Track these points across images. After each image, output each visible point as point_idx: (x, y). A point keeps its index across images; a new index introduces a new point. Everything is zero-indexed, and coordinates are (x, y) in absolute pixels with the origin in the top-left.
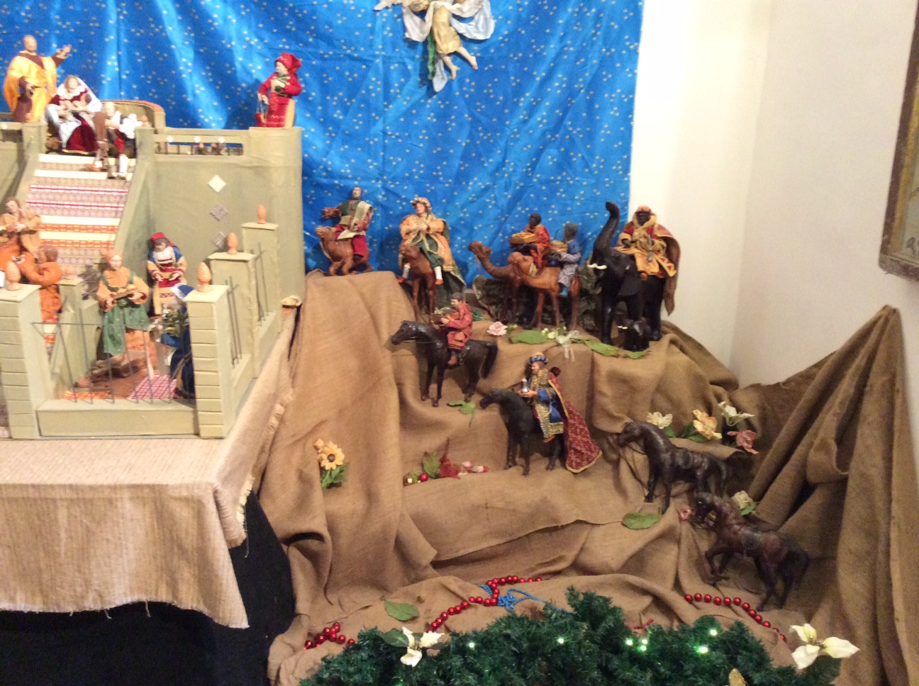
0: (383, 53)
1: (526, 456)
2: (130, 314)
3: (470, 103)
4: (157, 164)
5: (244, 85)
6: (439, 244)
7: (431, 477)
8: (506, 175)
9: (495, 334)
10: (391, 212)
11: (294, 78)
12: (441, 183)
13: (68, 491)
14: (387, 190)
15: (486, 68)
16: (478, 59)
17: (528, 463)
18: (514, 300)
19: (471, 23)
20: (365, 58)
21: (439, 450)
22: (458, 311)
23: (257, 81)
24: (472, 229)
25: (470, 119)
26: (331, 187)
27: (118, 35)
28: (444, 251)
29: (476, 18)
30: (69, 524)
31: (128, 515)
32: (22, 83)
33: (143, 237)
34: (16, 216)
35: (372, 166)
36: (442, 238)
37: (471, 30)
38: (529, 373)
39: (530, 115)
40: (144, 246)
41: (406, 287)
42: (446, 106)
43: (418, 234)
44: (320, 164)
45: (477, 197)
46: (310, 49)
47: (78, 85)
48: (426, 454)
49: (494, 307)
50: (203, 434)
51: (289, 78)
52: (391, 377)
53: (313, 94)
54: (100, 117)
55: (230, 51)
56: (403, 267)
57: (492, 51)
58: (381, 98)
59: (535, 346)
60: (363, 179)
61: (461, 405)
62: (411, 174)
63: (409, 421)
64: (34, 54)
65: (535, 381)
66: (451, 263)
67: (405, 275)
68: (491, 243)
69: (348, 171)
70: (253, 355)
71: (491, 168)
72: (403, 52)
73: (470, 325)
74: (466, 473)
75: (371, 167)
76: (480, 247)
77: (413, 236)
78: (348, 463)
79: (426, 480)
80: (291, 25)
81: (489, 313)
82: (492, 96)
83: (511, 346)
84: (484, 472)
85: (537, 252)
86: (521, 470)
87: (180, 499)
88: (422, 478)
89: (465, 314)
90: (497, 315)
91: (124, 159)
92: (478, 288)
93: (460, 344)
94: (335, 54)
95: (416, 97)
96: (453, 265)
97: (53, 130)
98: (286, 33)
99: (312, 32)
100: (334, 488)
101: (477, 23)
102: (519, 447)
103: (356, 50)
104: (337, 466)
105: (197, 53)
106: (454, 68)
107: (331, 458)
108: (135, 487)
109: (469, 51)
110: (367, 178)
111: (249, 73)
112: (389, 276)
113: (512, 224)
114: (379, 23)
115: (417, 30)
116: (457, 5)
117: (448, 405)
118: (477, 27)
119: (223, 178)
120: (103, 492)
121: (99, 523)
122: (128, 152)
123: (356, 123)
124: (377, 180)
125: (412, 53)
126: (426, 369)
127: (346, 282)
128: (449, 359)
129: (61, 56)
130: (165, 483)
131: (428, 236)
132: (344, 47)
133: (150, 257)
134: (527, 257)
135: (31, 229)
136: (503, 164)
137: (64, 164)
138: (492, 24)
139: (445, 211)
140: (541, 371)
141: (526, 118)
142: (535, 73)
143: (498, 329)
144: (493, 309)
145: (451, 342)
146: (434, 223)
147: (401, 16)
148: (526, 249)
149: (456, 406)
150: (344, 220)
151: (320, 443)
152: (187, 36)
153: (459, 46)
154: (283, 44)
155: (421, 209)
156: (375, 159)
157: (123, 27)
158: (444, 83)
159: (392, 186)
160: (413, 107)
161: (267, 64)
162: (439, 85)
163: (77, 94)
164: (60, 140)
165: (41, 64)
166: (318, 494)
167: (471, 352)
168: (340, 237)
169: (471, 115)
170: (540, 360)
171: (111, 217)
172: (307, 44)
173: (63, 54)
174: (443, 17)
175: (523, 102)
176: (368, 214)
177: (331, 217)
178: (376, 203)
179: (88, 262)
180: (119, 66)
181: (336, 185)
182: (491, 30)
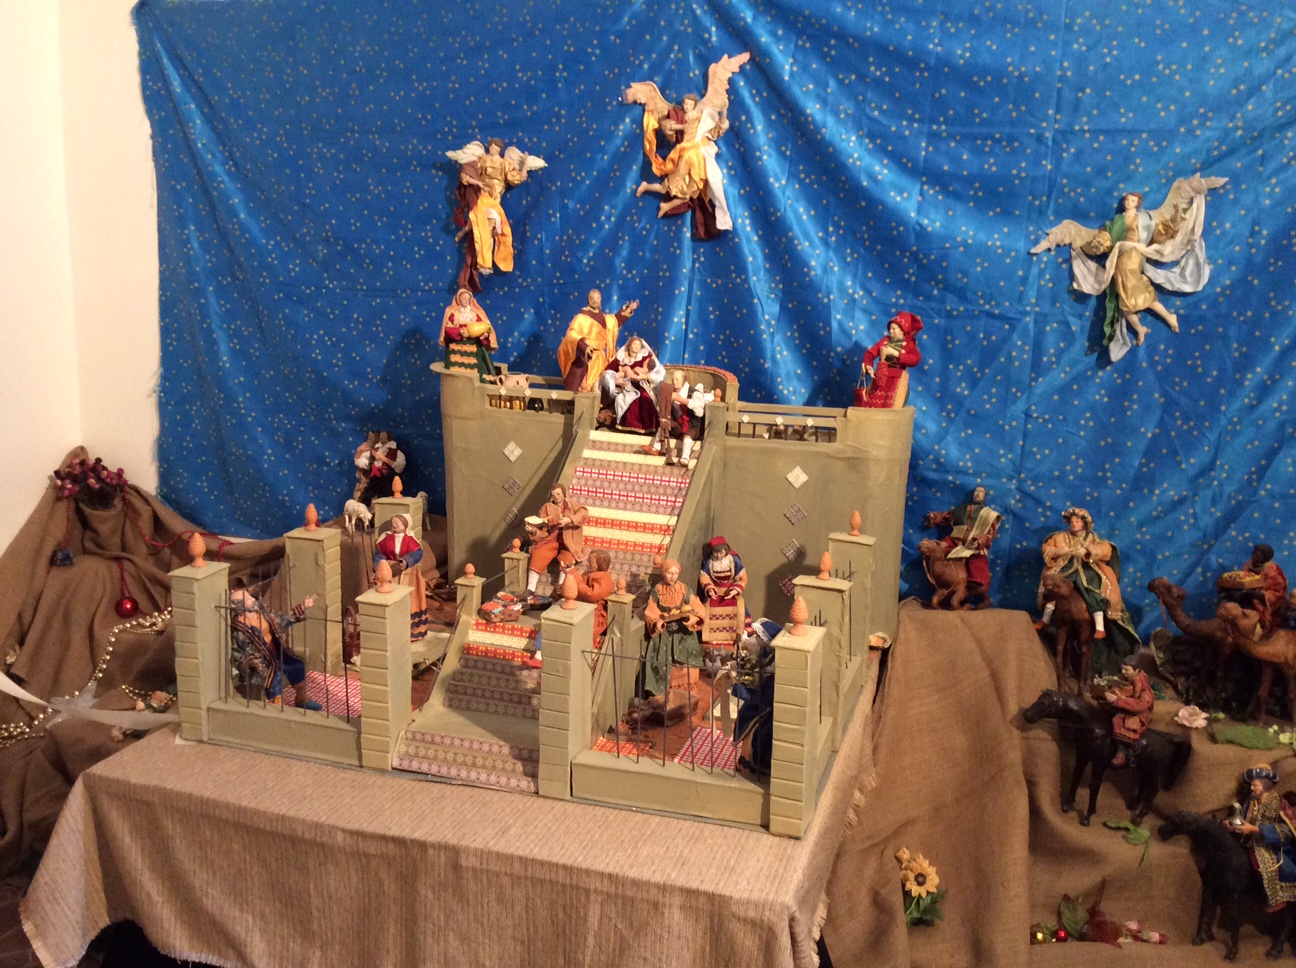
0: (1037, 309)
1: (1232, 927)
2: (680, 642)
3: (1164, 378)
4: (725, 449)
5: (839, 349)
6: (1104, 577)
7: (1072, 936)
8: (1216, 483)
9: (1187, 724)
10: (1027, 525)
11: (912, 345)
12: (1108, 487)
13: (606, 883)
14: (1025, 494)
15: (1193, 331)
16: (1180, 318)
17: (1235, 939)
18: (1219, 674)
19: (1174, 270)
20: (1011, 315)
21: (1086, 895)
22: (1133, 683)
23: (857, 345)
24: (1153, 559)
25: (1162, 400)
26: (942, 485)
27: (691, 286)
28: (1110, 588)
29: (1183, 263)
30: (600, 928)
31: (676, 930)
32: (581, 347)
33: (698, 541)
34: (560, 508)
35: (1005, 459)
36: (1108, 570)
37: (1173, 280)
38: (1244, 792)
39: (1260, 399)
40: (700, 551)
41: (1047, 637)
42: (1125, 381)
43: (1071, 560)
44: (929, 454)
45: (1166, 512)
46: (933, 305)
47: (641, 349)
48: (1066, 898)
49: (1182, 680)
50: (773, 827)
51: (904, 344)
52: (1019, 770)
53: (931, 361)
54: (665, 390)
55: (827, 307)
56: (1044, 607)
57: (1204, 307)
58: (1028, 369)
59: (1256, 753)
60: (989, 475)
61: (1127, 829)
62: (1064, 474)
63: (1043, 843)
64: (597, 311)
65: (1255, 809)
66: (1119, 607)
67: (1046, 619)
68: (1182, 582)
69: (969, 464)
70: (835, 719)
71: (1192, 472)
72: (1067, 308)
73: (1151, 708)
74: (1129, 940)
75: (1003, 460)
76: (1169, 589)
77: (1061, 563)
78: (946, 892)
79: (1064, 940)
80: (911, 274)
81: (1175, 688)
82: (1200, 370)
83: (1215, 747)
84: (1161, 942)
85: (1264, 605)
86: (1223, 950)
87: (745, 921)
88: (1059, 935)
89: (1143, 690)
90: (1187, 693)
91: (688, 441)
92: (1158, 648)
93: (1132, 735)
94: (966, 310)
95: (1080, 367)
96: (1122, 611)
97: (608, 401)
98: (904, 285)
99: (938, 282)
100: (922, 927)
101: (1183, 269)
102: (1218, 912)
103: (998, 305)
104: (928, 893)
105: (783, 308)
106: (1142, 330)
107: (920, 879)
108: (689, 893)
109: (1167, 308)
110: (996, 474)
111: (848, 335)
112: (1021, 617)
113: (1219, 556)
114: (1035, 270)
115: (1091, 279)
116: (1155, 246)
117: (1105, 824)
118: (1182, 274)
119: (804, 470)
120: (648, 892)
121: (637, 933)
122: (694, 433)
123: (988, 401)
124: (1011, 478)
125: (1079, 308)
126: (1072, 762)
127: (957, 621)
128: (1113, 754)
129: (627, 313)
130: (728, 894)
131: (1086, 566)
132: (982, 302)
133: (704, 566)
134: (1248, 612)
135: (576, 524)
136: (1211, 466)
137: (617, 444)
138: (1207, 271)
139: (1113, 529)
140: (1266, 795)
141: (1254, 402)
142: (1273, 340)
143: (1195, 718)
144: (1181, 682)
145: (1119, 730)
146: (1097, 547)
147: (1069, 261)
148: (1247, 598)
149: (1118, 829)
150: (957, 532)
151: (905, 854)
152: (774, 289)
153: (1154, 300)
154: (896, 298)
155: (1077, 524)
156: (1010, 448)
157: (697, 277)
158: (1125, 350)
159: (1033, 488)
160: (1074, 380)
161: (872, 323)
162: (1117, 352)
163: (639, 358)
164: (614, 412)
165: (604, 324)
166: (900, 932)
167: (1150, 749)
168: (950, 556)
169: (1164, 394)
170: (1267, 776)
171: (665, 513)
172: (928, 297)
173: (629, 310)
174: (1133, 263)
175: (1250, 380)
176: (993, 526)
177: (938, 526)
178: (1006, 510)
179: (634, 569)
180: (687, 323)
181: (951, 482)
182: (1205, 279)
